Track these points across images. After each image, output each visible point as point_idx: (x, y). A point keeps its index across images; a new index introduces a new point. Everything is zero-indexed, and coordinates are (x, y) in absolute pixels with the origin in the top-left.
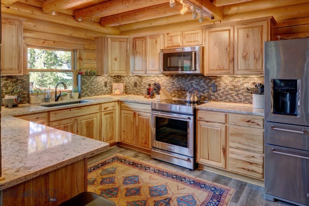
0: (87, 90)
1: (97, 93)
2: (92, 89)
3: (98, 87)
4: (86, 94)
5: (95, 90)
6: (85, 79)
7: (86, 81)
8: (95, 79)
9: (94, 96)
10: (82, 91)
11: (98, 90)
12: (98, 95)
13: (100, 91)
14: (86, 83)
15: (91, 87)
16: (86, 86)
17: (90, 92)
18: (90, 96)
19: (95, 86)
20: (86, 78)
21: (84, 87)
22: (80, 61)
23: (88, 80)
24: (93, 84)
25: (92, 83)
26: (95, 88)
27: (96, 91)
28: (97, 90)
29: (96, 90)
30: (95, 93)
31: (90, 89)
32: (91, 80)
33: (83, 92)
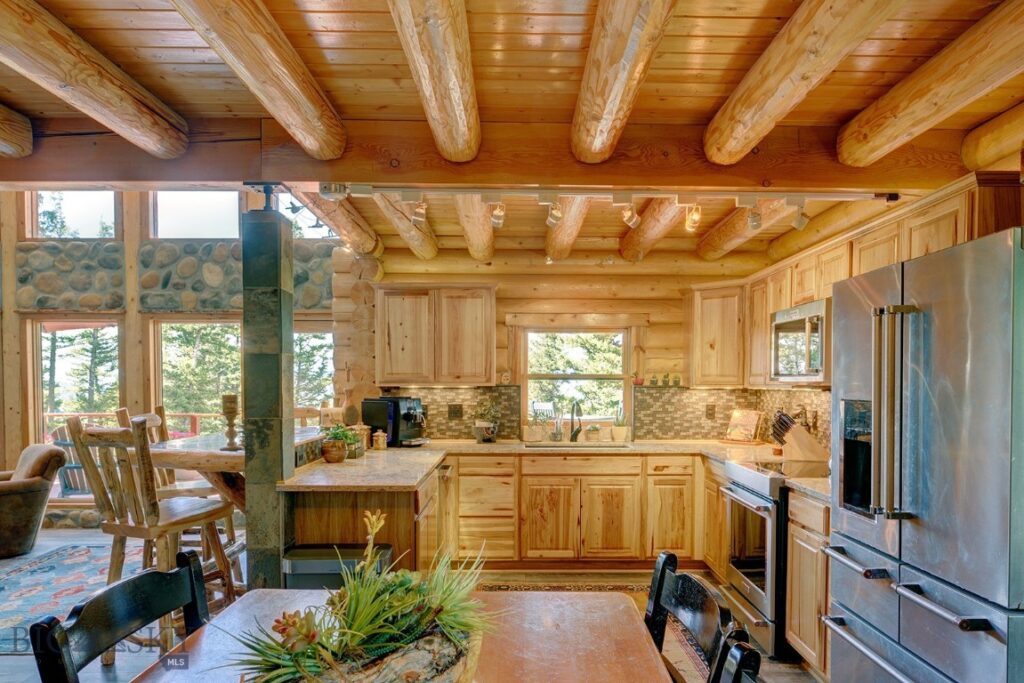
0: (652, 423)
1: (682, 434)
2: (667, 421)
3: (685, 418)
4: (649, 432)
5: (675, 425)
6: (648, 397)
7: (650, 400)
8: (677, 397)
9: (673, 438)
10: (638, 425)
11: (686, 425)
12: (685, 437)
13: (691, 427)
14: (649, 406)
15: (664, 415)
16: (648, 412)
17: (660, 428)
18: (661, 439)
19: (677, 416)
20: (649, 394)
21: (645, 415)
22: (638, 354)
23: (656, 399)
24: (670, 408)
25: (667, 406)
26: (676, 418)
27: (676, 428)
28: (681, 425)
29: (679, 425)
30: (675, 434)
31: (660, 422)
32: (666, 396)
33: (642, 427)
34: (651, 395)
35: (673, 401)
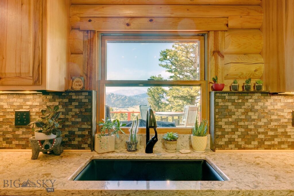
0: (233, 131)
1: (267, 143)
2: (251, 130)
3: (270, 126)
4: (231, 141)
5: (259, 133)
6: (230, 104)
7: (231, 107)
8: (261, 104)
9: (257, 148)
10: (219, 133)
11: (271, 133)
12: (269, 147)
13: (276, 136)
14: (231, 114)
15: (246, 123)
16: (230, 120)
17: (243, 136)
18: (244, 149)
19: (260, 124)
20: (229, 100)
21: (226, 123)
22: (216, 59)
23: (238, 106)
24: (254, 116)
25: (250, 114)
26: (260, 127)
27: (260, 136)
28: (265, 133)
29: (263, 133)
30: (259, 142)
31: (243, 130)
32: (248, 104)
33: (223, 136)
34: (233, 102)
35: (256, 107)
